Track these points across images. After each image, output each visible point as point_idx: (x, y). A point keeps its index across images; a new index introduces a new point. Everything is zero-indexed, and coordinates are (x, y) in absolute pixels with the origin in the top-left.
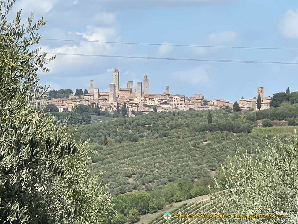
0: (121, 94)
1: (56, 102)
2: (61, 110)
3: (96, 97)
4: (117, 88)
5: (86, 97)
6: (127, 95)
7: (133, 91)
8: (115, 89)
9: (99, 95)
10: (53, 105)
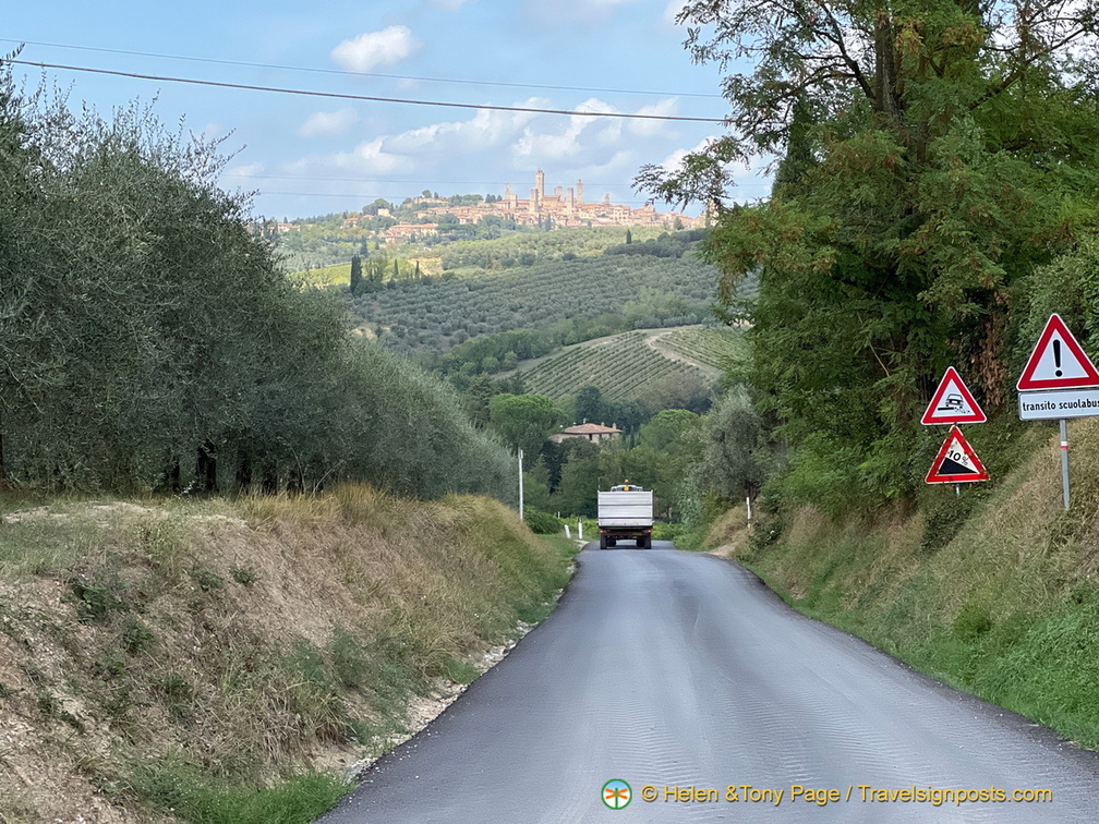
0: (545, 203)
1: (457, 211)
2: (463, 222)
3: (513, 205)
4: (540, 194)
5: (500, 206)
6: (553, 204)
7: (562, 199)
8: (537, 196)
9: (517, 204)
10: (452, 214)
